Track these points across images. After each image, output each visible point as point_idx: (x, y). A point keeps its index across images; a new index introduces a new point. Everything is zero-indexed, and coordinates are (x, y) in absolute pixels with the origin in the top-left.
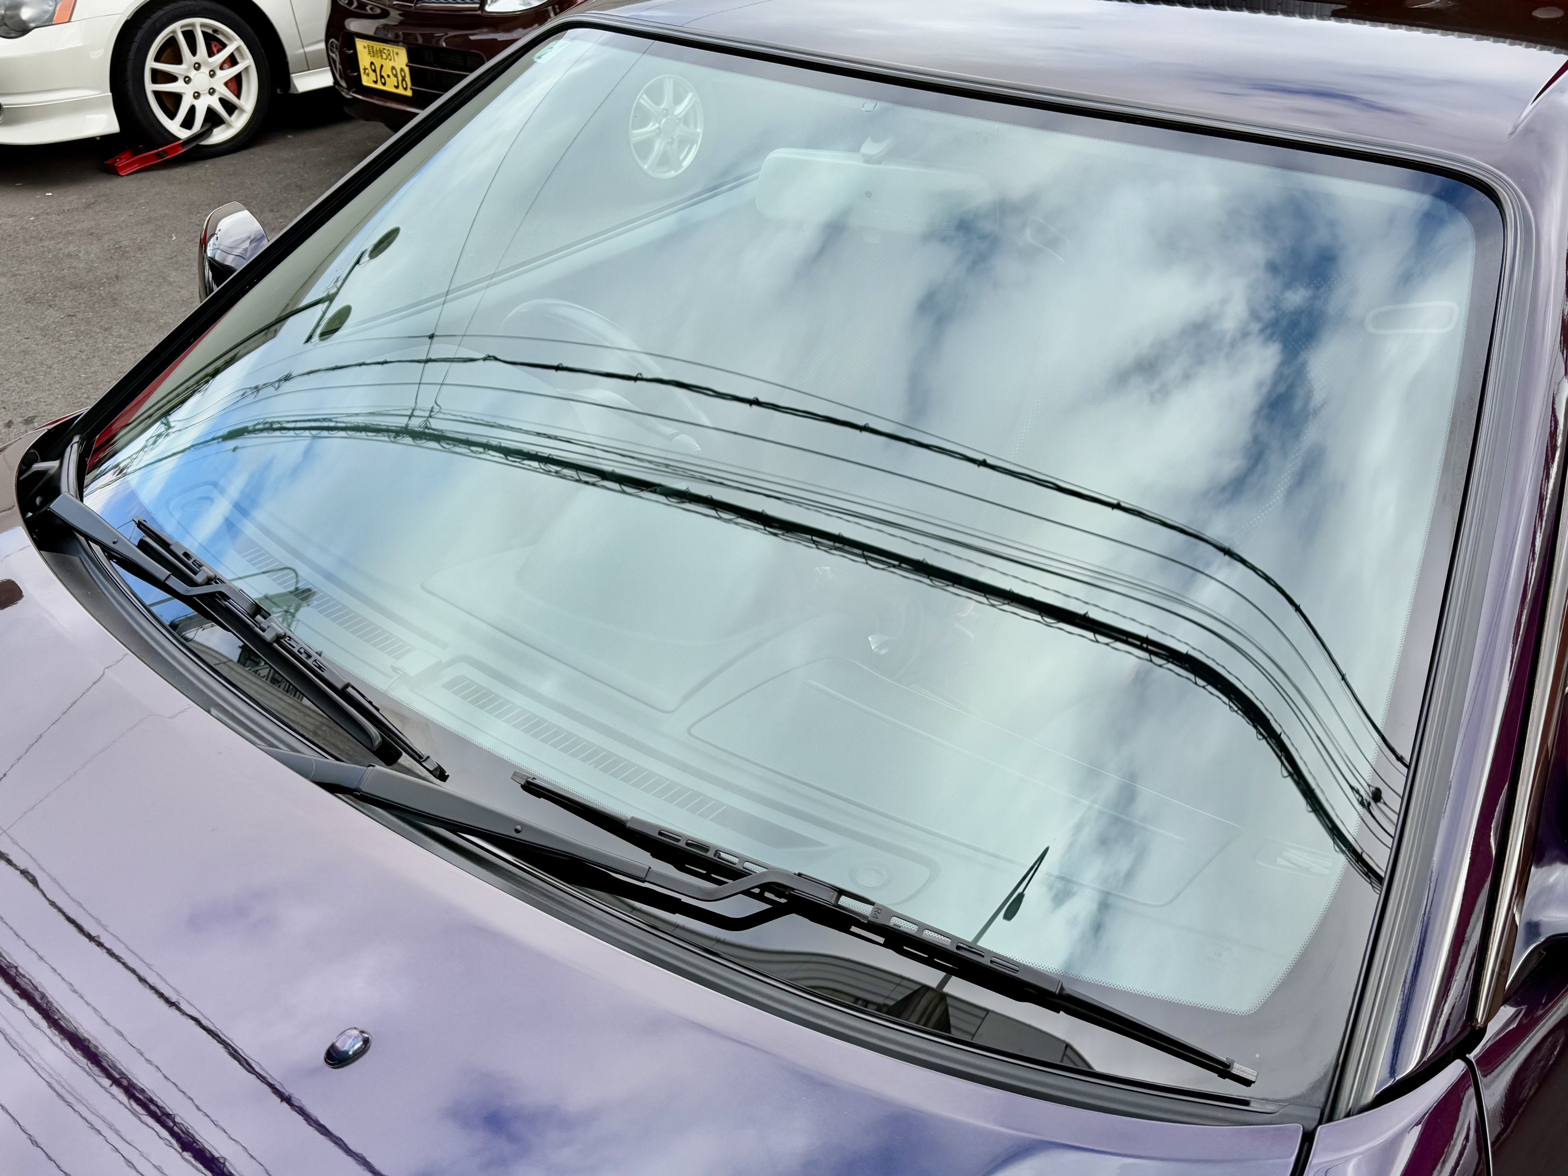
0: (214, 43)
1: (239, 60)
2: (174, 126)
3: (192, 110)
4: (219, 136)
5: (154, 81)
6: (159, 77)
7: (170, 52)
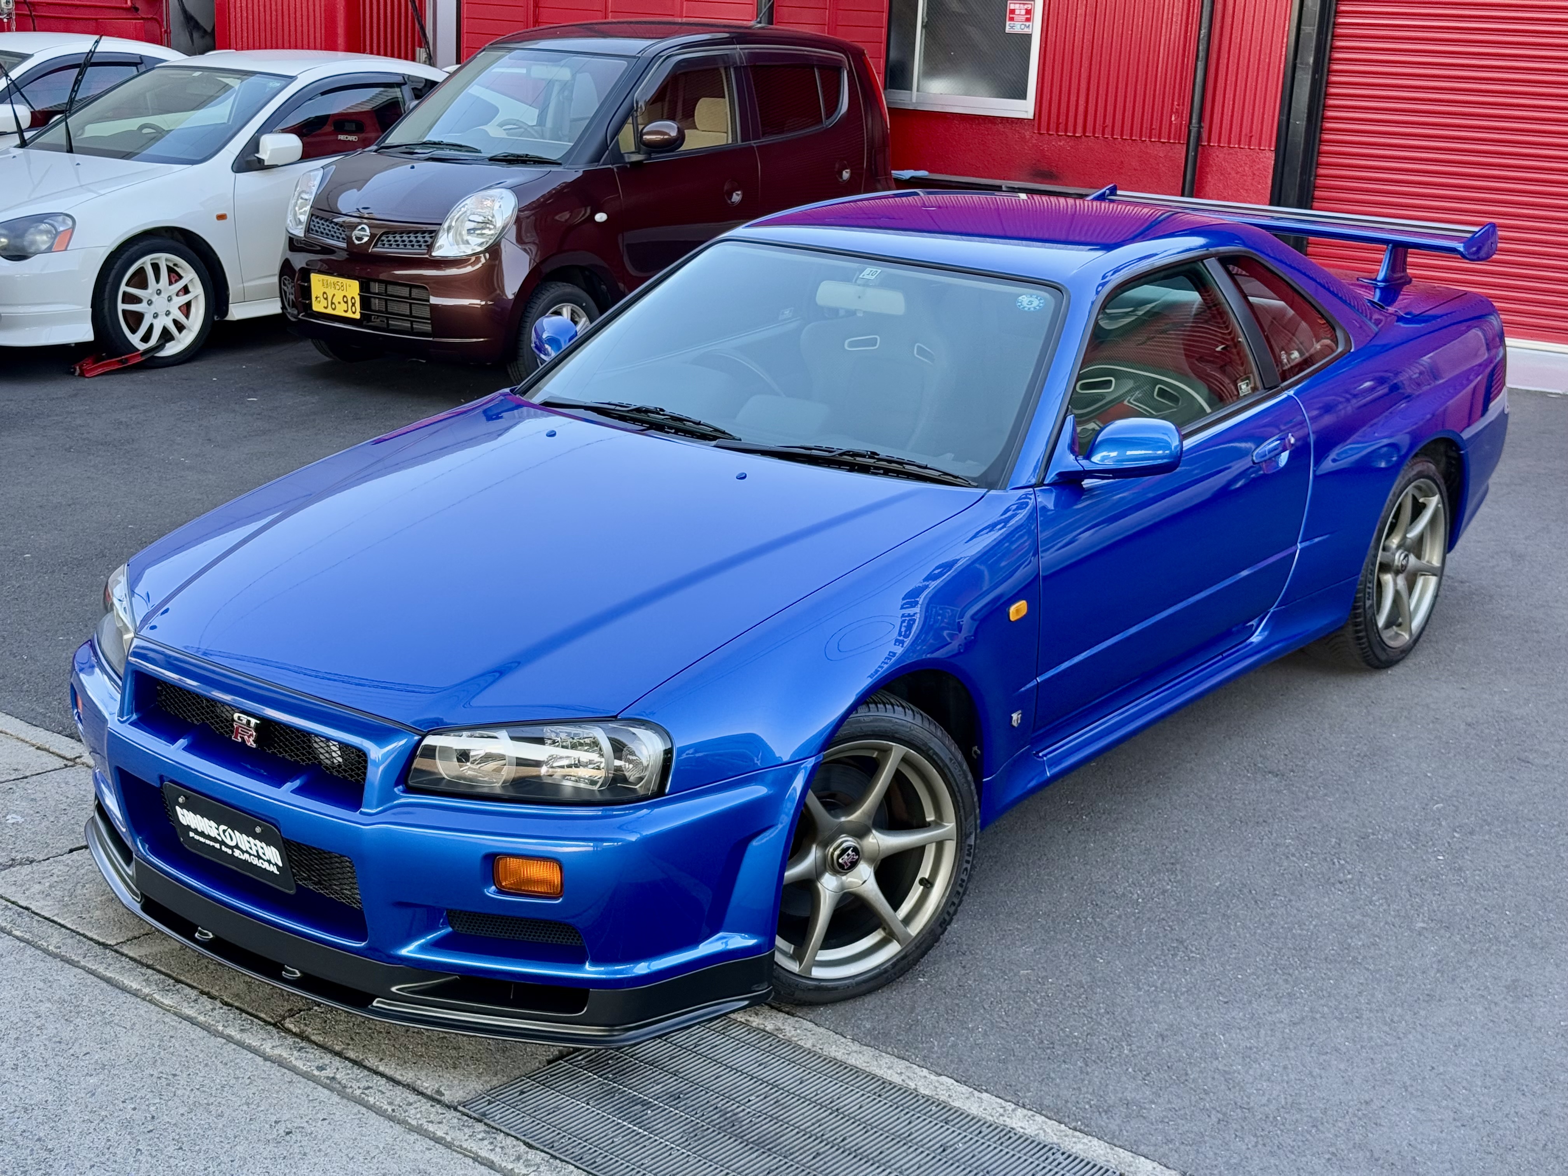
0: (174, 275)
1: (190, 289)
2: (135, 339)
3: (151, 328)
4: (171, 349)
5: (123, 302)
6: (130, 299)
7: (140, 280)
